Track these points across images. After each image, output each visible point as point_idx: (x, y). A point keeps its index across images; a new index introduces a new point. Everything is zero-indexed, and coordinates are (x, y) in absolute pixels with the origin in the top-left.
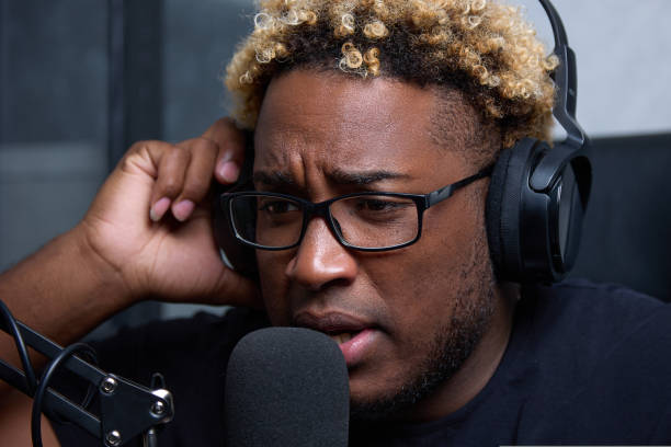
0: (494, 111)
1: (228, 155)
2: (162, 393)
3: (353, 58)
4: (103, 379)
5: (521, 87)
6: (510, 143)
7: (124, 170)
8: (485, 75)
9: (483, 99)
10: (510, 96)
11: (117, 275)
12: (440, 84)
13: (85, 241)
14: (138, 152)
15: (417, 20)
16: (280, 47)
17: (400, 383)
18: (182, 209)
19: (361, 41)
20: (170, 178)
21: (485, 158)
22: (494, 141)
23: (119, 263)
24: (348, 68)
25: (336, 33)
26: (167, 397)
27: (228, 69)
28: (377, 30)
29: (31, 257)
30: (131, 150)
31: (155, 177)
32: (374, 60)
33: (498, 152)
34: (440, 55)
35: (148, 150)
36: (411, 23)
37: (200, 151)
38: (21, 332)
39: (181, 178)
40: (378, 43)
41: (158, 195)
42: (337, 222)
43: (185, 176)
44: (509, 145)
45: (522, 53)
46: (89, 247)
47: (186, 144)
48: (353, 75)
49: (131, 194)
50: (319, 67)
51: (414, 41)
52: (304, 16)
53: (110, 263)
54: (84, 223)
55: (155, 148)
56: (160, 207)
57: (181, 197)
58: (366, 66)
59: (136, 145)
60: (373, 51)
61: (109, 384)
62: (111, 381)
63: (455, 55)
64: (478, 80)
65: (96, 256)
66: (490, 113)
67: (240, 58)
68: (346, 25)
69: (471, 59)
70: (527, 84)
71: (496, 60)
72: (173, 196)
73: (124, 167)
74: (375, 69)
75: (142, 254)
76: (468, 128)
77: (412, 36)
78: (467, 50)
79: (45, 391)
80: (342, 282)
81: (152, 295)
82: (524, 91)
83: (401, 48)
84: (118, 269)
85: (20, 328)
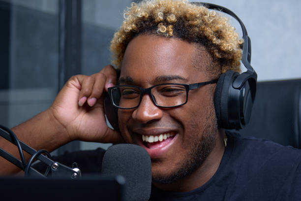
0: (217, 55)
1: (110, 81)
2: (76, 170)
3: (162, 29)
4: (53, 164)
5: (229, 46)
6: (224, 71)
7: (67, 86)
8: (215, 39)
9: (213, 50)
10: (224, 49)
11: (65, 129)
12: (197, 42)
13: (52, 115)
14: (73, 79)
15: (188, 16)
16: (134, 25)
17: (180, 165)
18: (91, 101)
19: (166, 22)
20: (86, 89)
21: (214, 76)
22: (218, 70)
23: (65, 124)
24: (160, 32)
25: (156, 21)
26: (79, 172)
27: (111, 42)
28: (172, 18)
29: (30, 120)
30: (71, 79)
31: (80, 89)
32: (171, 29)
33: (219, 75)
34: (197, 29)
35: (77, 78)
36: (186, 17)
37: (99, 78)
38: (21, 145)
39: (91, 89)
40: (172, 23)
41: (81, 96)
42: (154, 96)
43: (93, 88)
44: (224, 72)
45: (230, 34)
46: (53, 117)
47: (93, 76)
48: (162, 35)
49: (71, 96)
50: (149, 33)
51: (187, 24)
52: (144, 14)
53: (62, 124)
54: (52, 108)
55: (80, 77)
56: (83, 100)
57: (91, 97)
58: (168, 32)
59: (72, 77)
60: (170, 26)
61: (55, 166)
62: (56, 164)
63: (203, 31)
64: (211, 41)
65: (56, 121)
66: (216, 55)
67: (117, 35)
68: (160, 17)
69: (209, 32)
70: (231, 45)
71: (219, 34)
72: (88, 96)
73: (68, 85)
74: (171, 33)
75: (75, 121)
76: (207, 62)
77: (185, 21)
78: (207, 29)
79: (29, 168)
80: (155, 121)
81: (79, 138)
82: (230, 47)
83: (181, 26)
84: (65, 127)
85: (20, 143)
